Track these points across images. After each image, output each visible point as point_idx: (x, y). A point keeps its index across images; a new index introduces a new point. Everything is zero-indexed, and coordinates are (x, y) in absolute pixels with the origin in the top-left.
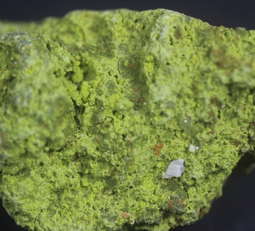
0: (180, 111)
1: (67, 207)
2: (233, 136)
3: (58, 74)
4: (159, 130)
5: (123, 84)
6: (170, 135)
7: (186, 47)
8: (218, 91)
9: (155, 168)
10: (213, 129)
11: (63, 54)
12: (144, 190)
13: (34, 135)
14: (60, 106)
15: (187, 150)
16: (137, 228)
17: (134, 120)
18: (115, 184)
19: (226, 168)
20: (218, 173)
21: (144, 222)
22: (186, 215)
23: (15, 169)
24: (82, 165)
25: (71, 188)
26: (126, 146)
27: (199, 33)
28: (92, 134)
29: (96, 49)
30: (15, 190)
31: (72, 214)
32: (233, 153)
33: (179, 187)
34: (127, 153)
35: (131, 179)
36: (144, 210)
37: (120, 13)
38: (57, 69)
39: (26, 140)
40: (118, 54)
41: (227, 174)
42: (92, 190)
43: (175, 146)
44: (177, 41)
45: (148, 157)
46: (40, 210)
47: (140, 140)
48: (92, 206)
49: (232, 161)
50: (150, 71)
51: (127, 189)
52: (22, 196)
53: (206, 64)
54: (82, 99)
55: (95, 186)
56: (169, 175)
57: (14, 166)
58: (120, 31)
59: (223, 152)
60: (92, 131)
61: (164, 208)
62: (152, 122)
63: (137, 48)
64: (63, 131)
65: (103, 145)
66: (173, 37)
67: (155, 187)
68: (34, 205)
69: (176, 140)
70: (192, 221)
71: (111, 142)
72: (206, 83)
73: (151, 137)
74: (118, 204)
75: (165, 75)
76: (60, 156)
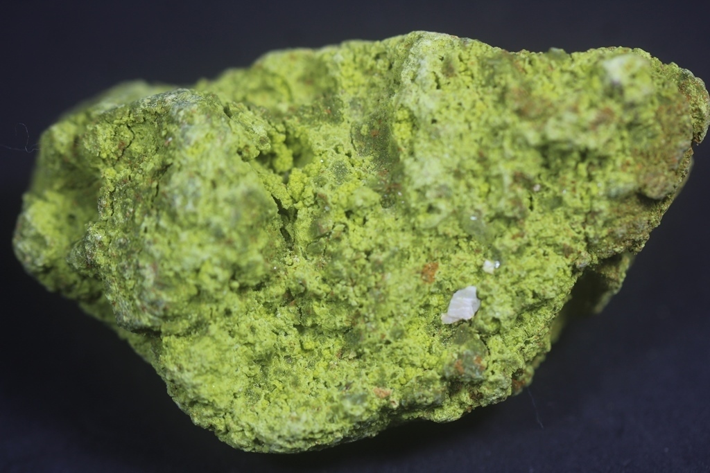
0: (461, 201)
1: (279, 386)
2: (559, 240)
3: (245, 154)
4: (428, 239)
5: (361, 166)
6: (448, 246)
7: (463, 89)
8: (524, 159)
9: (427, 306)
10: (521, 229)
11: (253, 123)
12: (410, 346)
13: (210, 260)
14: (252, 206)
15: (480, 271)
16: (405, 417)
17: (383, 224)
18: (358, 340)
19: (552, 297)
20: (539, 308)
21: (415, 402)
22: (488, 385)
23: (182, 325)
24: (301, 313)
25: (285, 354)
26: (373, 271)
27: (483, 64)
28: (312, 256)
29: (311, 111)
30: (186, 360)
31: (289, 398)
32: (562, 270)
33: (472, 336)
34: (376, 283)
35: (386, 329)
36: (414, 381)
37: (348, 47)
38: (242, 146)
39: (197, 271)
40: (350, 116)
41: (555, 309)
42: (320, 354)
43: (458, 265)
44: (448, 81)
45: (412, 285)
46: (232, 394)
47: (396, 258)
48: (322, 381)
49: (562, 284)
50: (404, 137)
51: (381, 347)
52: (199, 371)
53: (500, 115)
54: (292, 198)
55: (327, 346)
56: (453, 318)
57: (181, 320)
58: (351, 77)
59: (543, 269)
60: (313, 250)
61: (447, 375)
62: (414, 224)
63: (381, 102)
64: (261, 252)
65: (332, 272)
66: (440, 75)
67: (431, 340)
68: (221, 386)
69: (460, 254)
70: (501, 395)
71: (346, 266)
72: (501, 148)
73: (415, 252)
74: (367, 374)
75: (430, 140)
76: (261, 298)
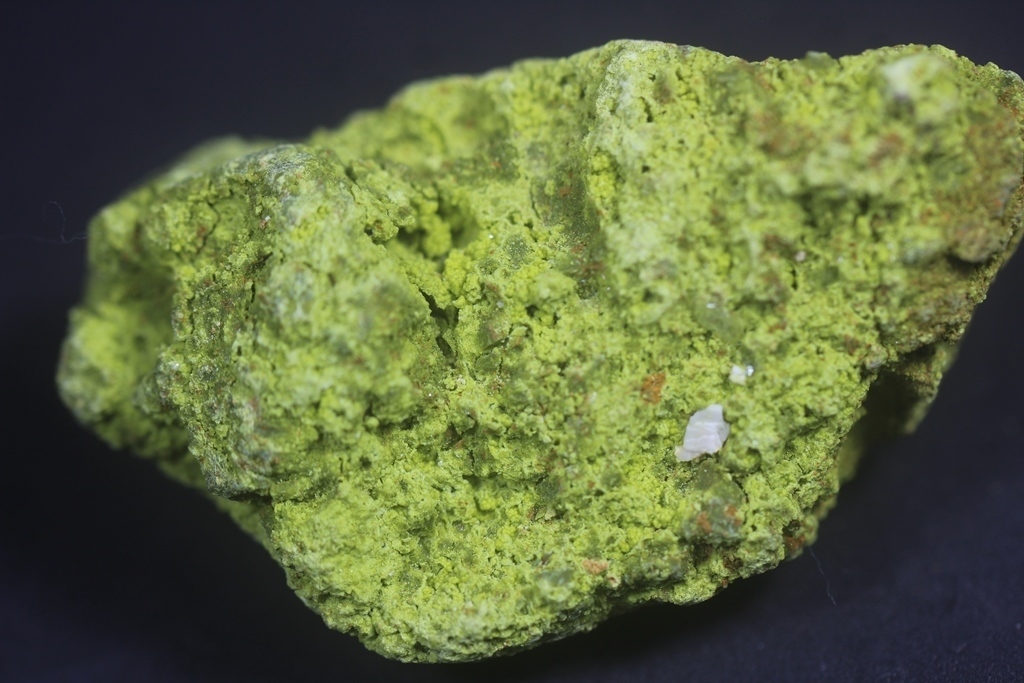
0: (691, 282)
1: (447, 565)
2: (838, 330)
3: (377, 233)
4: (647, 339)
5: (547, 240)
6: (677, 348)
7: (686, 120)
8: (777, 216)
9: (653, 437)
10: (781, 317)
11: (389, 188)
12: (632, 496)
13: (333, 388)
14: (389, 307)
15: (726, 382)
16: (632, 599)
17: (581, 323)
18: (556, 492)
19: (832, 413)
20: (817, 431)
21: (644, 577)
22: (748, 546)
23: (301, 485)
24: (473, 458)
25: (453, 519)
26: (570, 391)
27: (713, 81)
28: (483, 374)
29: (472, 166)
30: (308, 536)
31: (461, 582)
32: (845, 374)
33: (721, 477)
34: (576, 408)
35: (595, 474)
36: (640, 546)
37: (522, 69)
38: (370, 221)
39: (316, 405)
40: (529, 169)
41: (839, 430)
42: (505, 516)
43: (694, 375)
44: (663, 109)
45: (628, 408)
46: (379, 580)
47: (603, 370)
48: (508, 555)
49: (847, 393)
50: (605, 194)
51: (590, 501)
52: (327, 550)
53: (739, 154)
54: (450, 292)
55: (512, 503)
56: (693, 452)
57: (298, 479)
58: (527, 113)
59: (816, 373)
60: (485, 365)
61: (688, 535)
62: (626, 319)
63: (571, 145)
64: (407, 373)
65: (512, 397)
66: (652, 102)
67: (662, 486)
68: (362, 570)
69: (696, 359)
70: (768, 560)
71: (531, 386)
72: (744, 201)
73: (630, 360)
74: (572, 541)
75: (641, 196)
76: (413, 439)
